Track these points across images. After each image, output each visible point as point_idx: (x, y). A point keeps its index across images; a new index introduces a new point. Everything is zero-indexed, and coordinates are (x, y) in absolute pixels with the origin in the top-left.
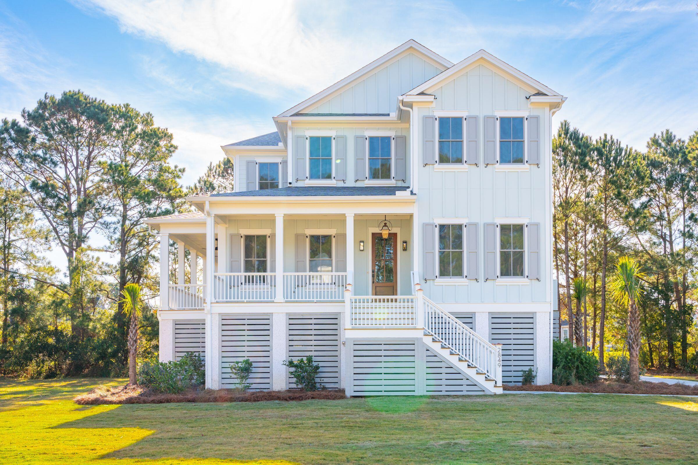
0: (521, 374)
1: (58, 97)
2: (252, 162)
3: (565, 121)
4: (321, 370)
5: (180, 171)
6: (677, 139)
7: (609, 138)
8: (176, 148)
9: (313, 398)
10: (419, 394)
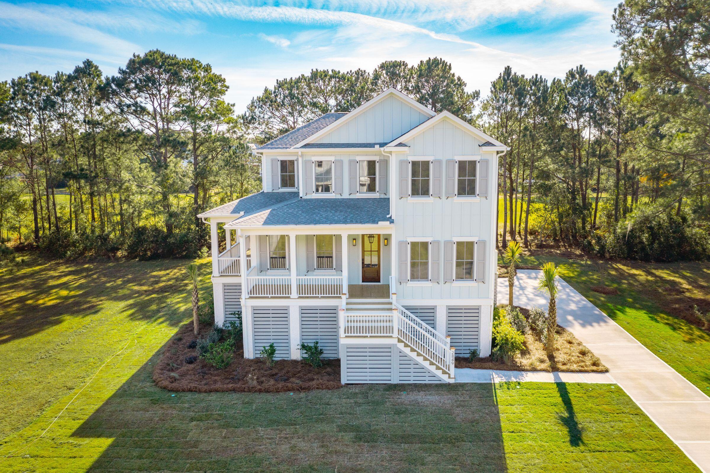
1: (142, 55)
2: (275, 159)
3: (508, 67)
5: (231, 105)
6: (588, 73)
7: (539, 77)
8: (228, 87)
10: (394, 383)
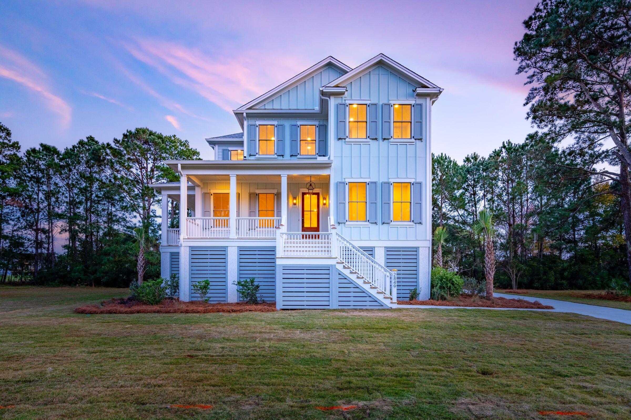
0: (408, 291)
2: (226, 150)
4: (260, 288)
6: (480, 157)
9: (250, 311)
10: (333, 308)
